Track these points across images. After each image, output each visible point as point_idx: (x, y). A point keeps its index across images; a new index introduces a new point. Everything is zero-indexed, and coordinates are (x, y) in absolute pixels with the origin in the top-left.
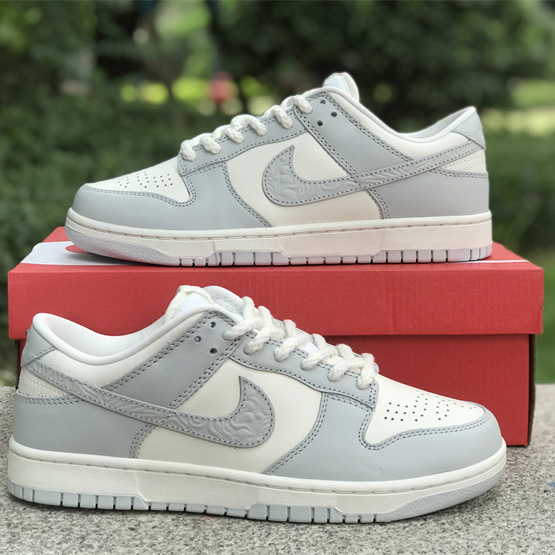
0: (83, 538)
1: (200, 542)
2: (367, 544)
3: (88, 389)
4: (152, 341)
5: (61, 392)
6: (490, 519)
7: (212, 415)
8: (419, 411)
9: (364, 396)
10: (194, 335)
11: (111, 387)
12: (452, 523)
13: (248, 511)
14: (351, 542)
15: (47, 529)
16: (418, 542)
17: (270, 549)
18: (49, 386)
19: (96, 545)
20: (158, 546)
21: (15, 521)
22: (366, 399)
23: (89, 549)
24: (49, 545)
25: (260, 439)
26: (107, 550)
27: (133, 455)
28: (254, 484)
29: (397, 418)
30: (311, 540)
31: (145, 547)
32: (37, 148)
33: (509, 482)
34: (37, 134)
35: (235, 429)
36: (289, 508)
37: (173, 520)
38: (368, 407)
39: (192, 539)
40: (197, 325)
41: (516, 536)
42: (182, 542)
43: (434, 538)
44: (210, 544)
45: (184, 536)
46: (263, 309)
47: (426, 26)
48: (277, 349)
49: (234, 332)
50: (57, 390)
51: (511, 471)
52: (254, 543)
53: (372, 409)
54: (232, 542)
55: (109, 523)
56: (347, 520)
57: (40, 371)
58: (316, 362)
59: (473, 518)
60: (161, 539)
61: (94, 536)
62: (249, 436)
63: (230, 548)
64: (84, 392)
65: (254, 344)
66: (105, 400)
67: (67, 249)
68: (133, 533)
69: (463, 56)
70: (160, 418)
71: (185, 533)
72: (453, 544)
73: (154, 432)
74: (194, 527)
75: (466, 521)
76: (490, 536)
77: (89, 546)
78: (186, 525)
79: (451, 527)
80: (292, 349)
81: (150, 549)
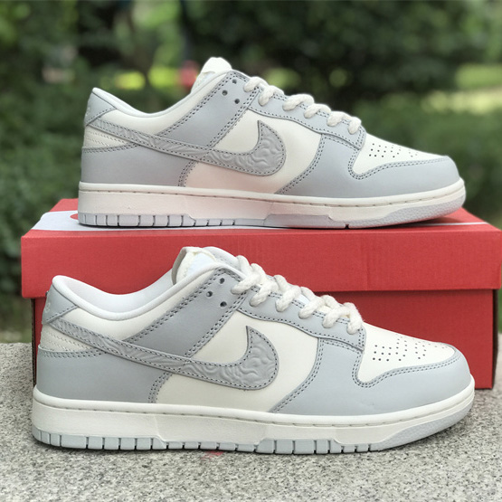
0: (102, 475)
1: (207, 477)
2: (357, 476)
3: (110, 342)
4: (169, 297)
5: (85, 346)
6: (466, 453)
7: (224, 362)
8: (401, 352)
9: (354, 340)
10: (207, 290)
11: (132, 339)
12: (431, 457)
13: (256, 446)
14: (343, 475)
15: (69, 467)
16: (403, 474)
17: (271, 482)
18: (72, 341)
19: (114, 480)
20: (170, 481)
21: (39, 461)
22: (356, 343)
23: (109, 485)
24: (72, 482)
25: (266, 381)
26: (124, 485)
27: (152, 400)
28: (261, 421)
29: (384, 358)
30: (306, 473)
31: (158, 482)
32: (29, 131)
33: (480, 420)
34: (28, 118)
35: (244, 373)
36: (294, 442)
37: (182, 458)
38: (358, 349)
39: (200, 475)
40: (207, 282)
41: (490, 468)
42: (191, 477)
43: (417, 470)
44: (216, 478)
45: (192, 472)
46: (255, 266)
47: (377, 16)
48: (278, 301)
49: (240, 287)
50: (81, 344)
51: (480, 410)
52: (256, 477)
53: (362, 351)
54: (236, 477)
55: (124, 461)
56: (345, 451)
57: (64, 328)
58: (312, 312)
59: (450, 452)
60: (172, 475)
61: (112, 473)
62: (257, 380)
63: (234, 482)
64: (107, 345)
65: (258, 297)
66: (126, 352)
67: (72, 217)
68: (146, 470)
69: (411, 43)
70: (177, 366)
71: (193, 469)
72: (434, 475)
73: (171, 378)
74: (201, 464)
75: (444, 455)
76: (467, 468)
77: (108, 482)
78: (193, 462)
79: (432, 461)
80: (291, 300)
81: (163, 484)
